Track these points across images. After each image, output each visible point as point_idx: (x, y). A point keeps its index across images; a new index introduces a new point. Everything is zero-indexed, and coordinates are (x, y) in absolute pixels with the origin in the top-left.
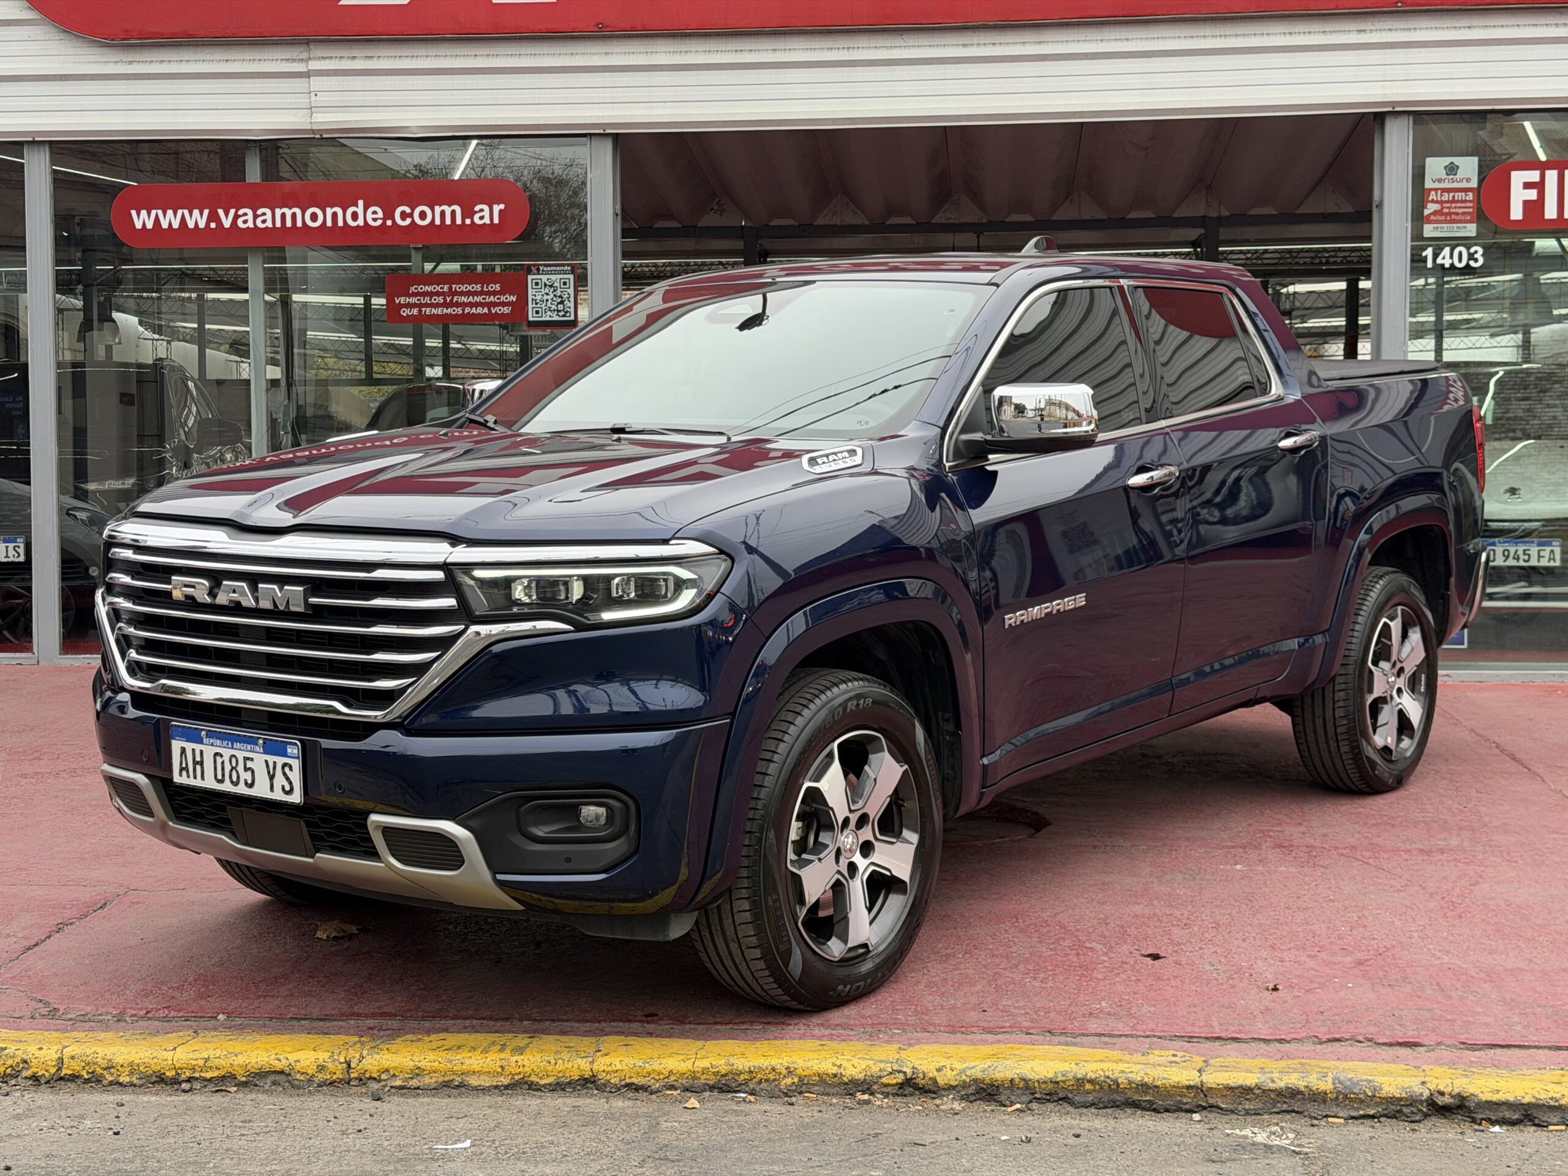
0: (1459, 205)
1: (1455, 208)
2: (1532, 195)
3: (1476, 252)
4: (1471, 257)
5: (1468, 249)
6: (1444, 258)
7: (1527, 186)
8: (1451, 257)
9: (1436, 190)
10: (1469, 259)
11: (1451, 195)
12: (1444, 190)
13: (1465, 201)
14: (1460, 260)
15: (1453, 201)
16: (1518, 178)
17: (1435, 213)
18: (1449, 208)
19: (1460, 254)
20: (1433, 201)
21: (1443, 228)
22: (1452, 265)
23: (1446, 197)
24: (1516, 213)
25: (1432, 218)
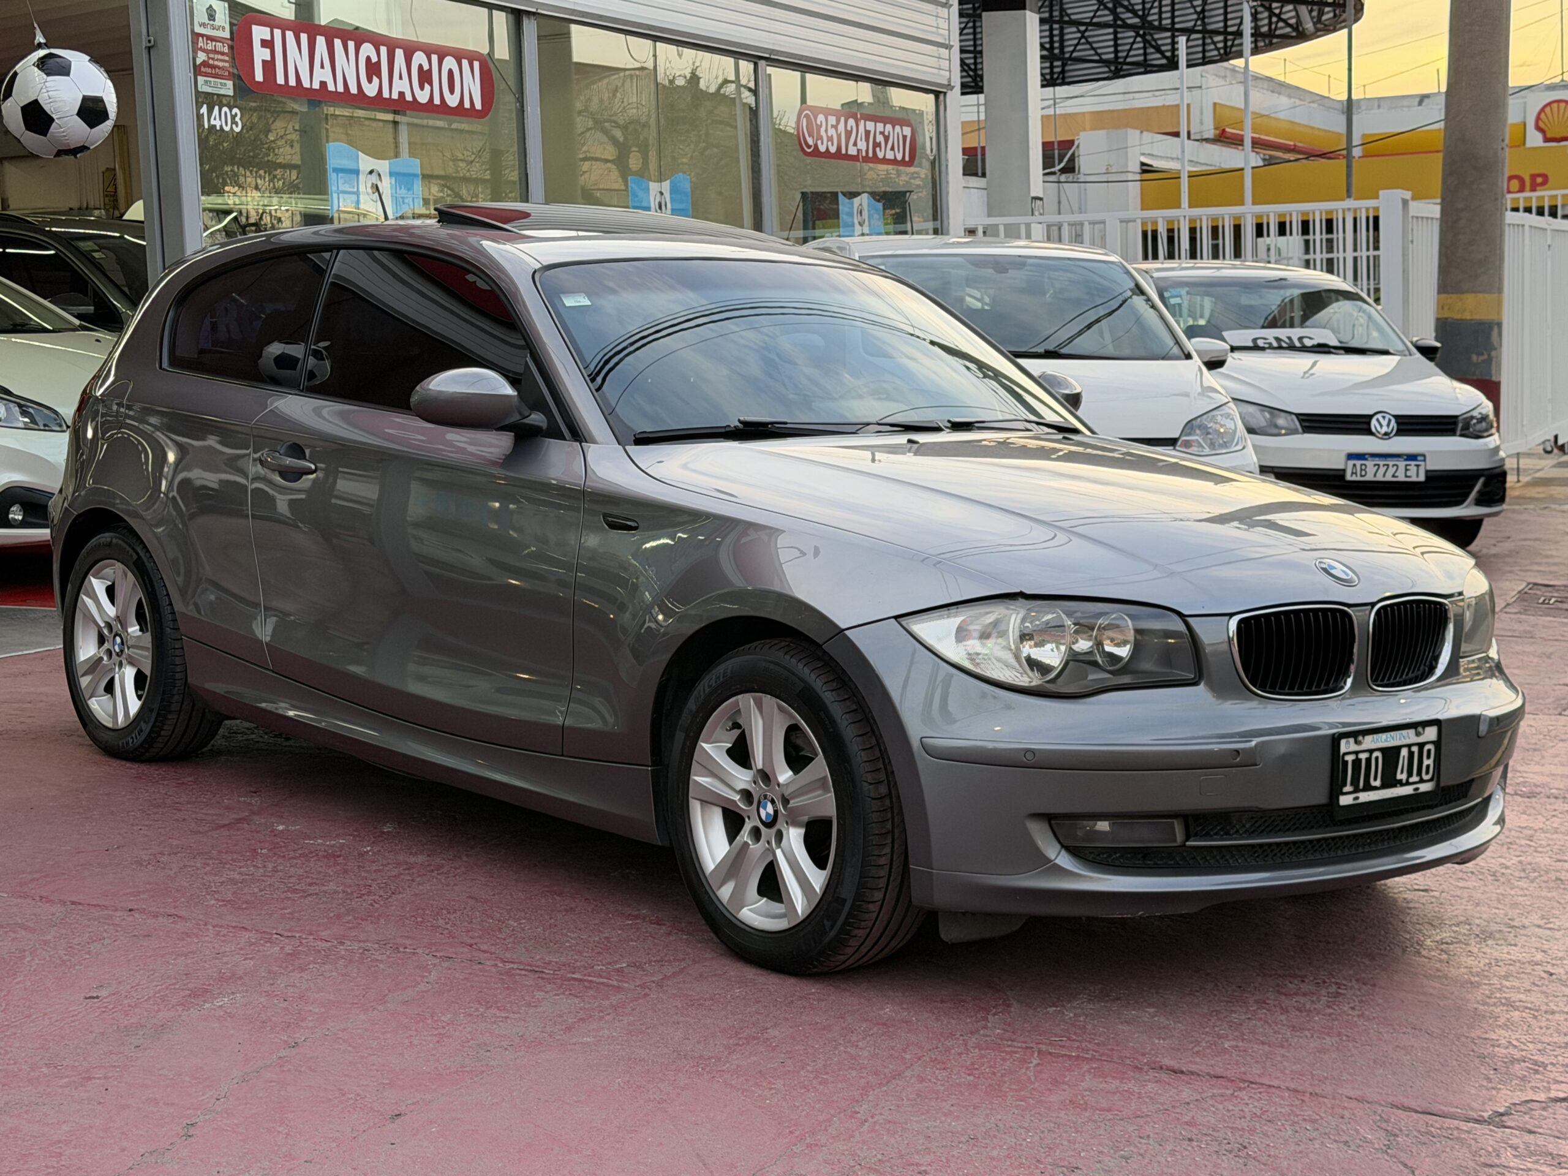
0: (220, 57)
1: (217, 60)
2: (266, 54)
3: (236, 114)
4: (233, 117)
5: (231, 111)
6: (215, 119)
7: (265, 44)
8: (220, 119)
9: (202, 35)
10: (232, 124)
11: (214, 43)
12: (210, 38)
13: (223, 54)
14: (226, 125)
15: (215, 52)
16: (259, 33)
17: (205, 64)
18: (213, 59)
19: (226, 113)
20: (202, 49)
21: (210, 82)
22: (221, 126)
23: (210, 46)
24: (259, 77)
25: (203, 69)
